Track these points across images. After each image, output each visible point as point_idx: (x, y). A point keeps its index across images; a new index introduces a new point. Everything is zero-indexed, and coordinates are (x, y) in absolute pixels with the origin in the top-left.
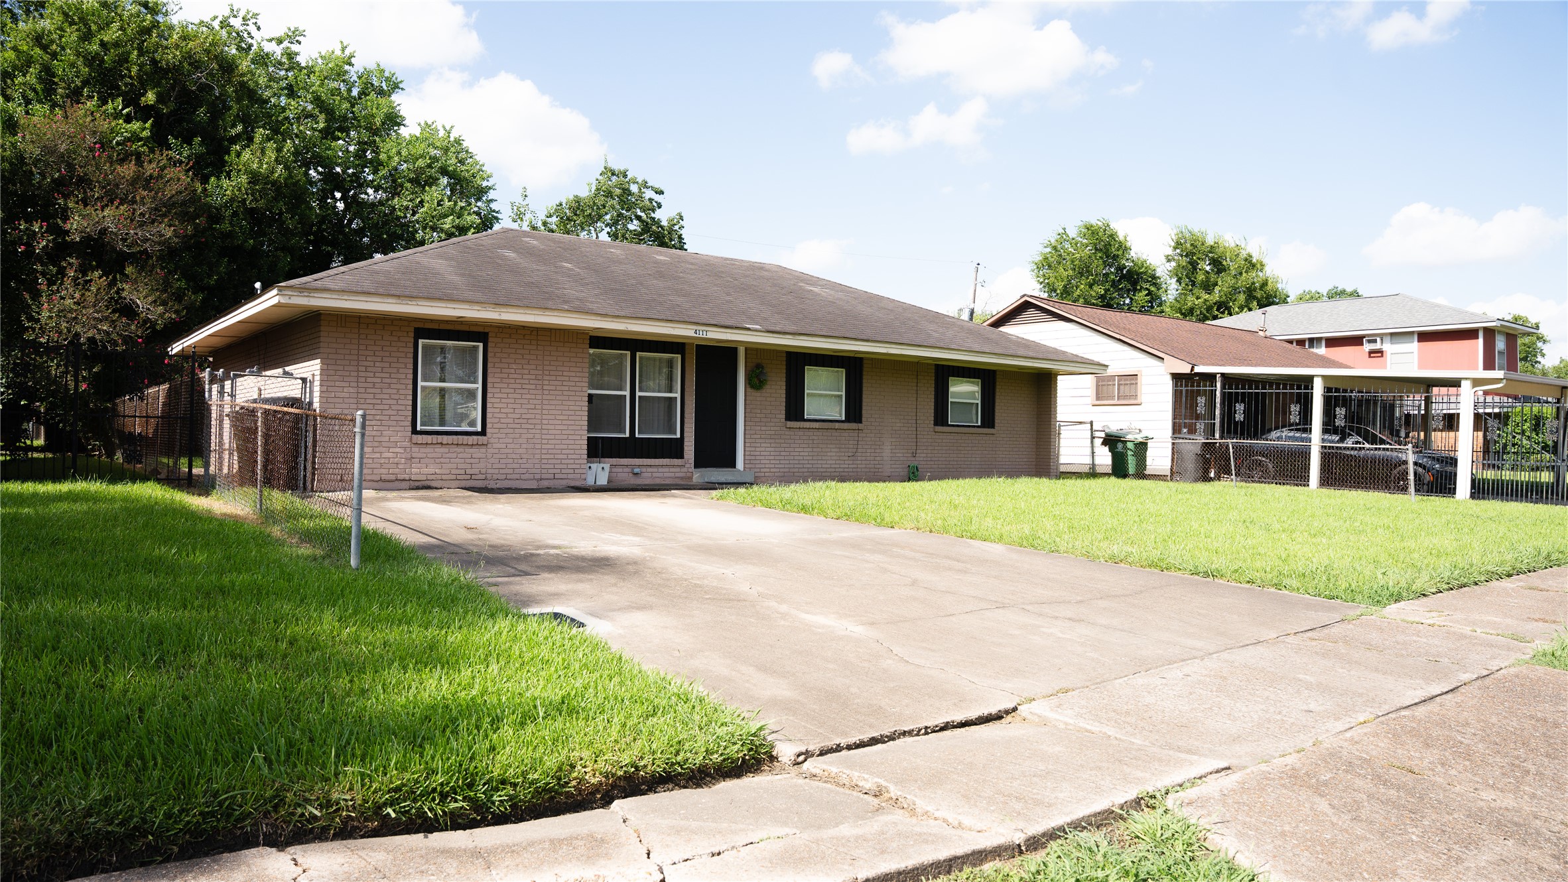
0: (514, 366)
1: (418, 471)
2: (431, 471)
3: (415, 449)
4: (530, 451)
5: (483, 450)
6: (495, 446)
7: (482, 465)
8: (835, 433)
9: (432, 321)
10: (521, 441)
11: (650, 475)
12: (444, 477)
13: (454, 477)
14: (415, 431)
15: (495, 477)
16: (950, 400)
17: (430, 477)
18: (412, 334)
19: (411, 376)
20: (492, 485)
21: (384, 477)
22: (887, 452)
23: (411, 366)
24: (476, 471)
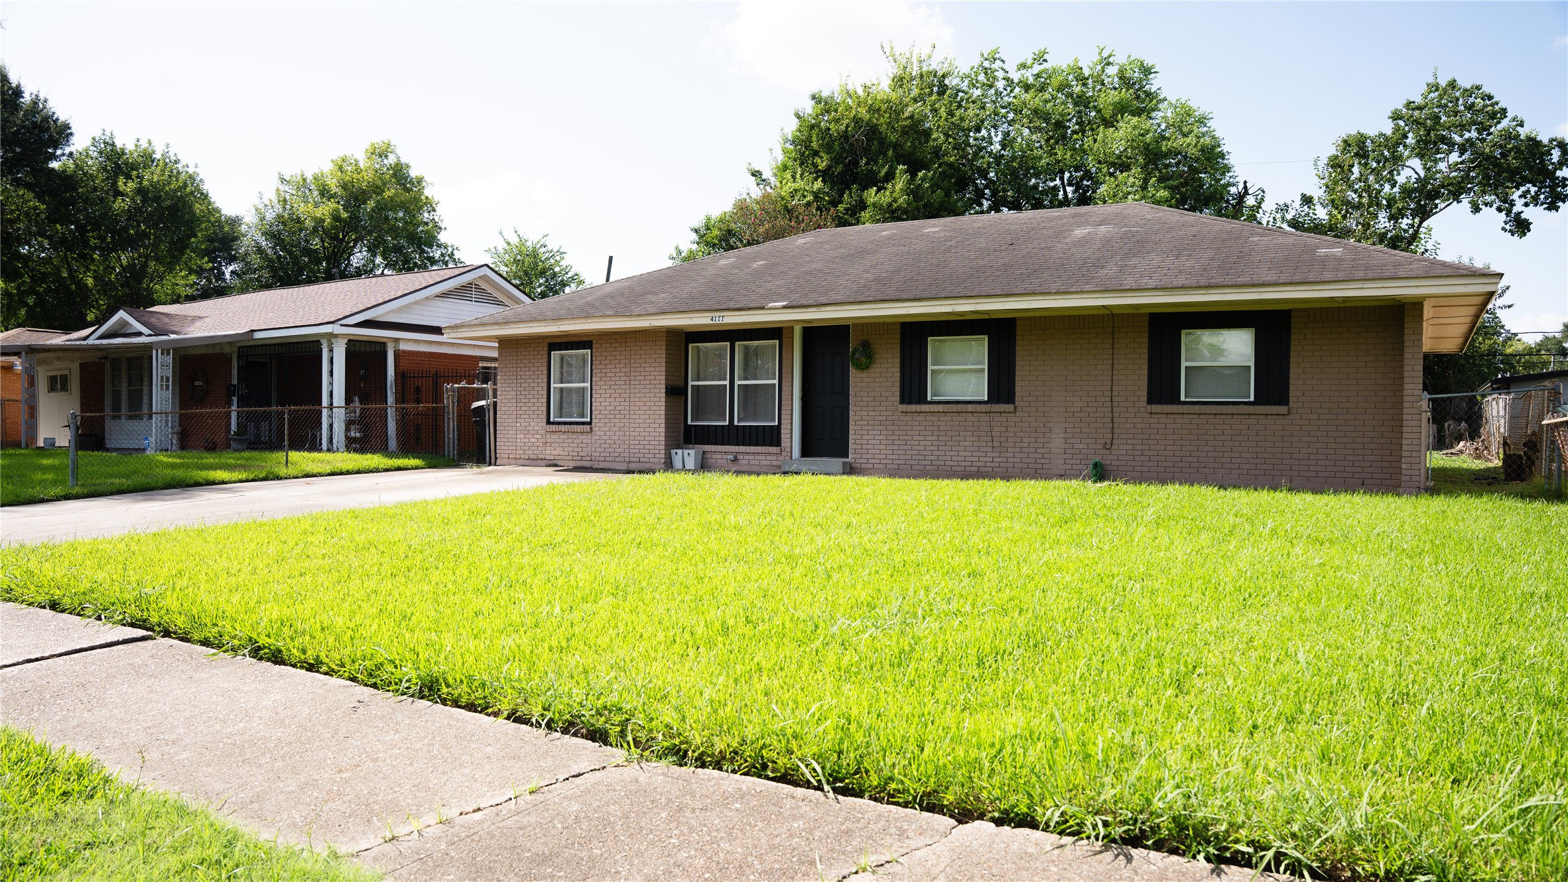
0: (609, 366)
1: (550, 453)
2: (557, 452)
3: (548, 436)
4: (622, 438)
5: (589, 437)
6: (598, 433)
7: (589, 449)
8: (970, 418)
9: (557, 336)
10: (615, 429)
11: (747, 462)
12: (565, 458)
13: (570, 458)
14: (549, 422)
15: (597, 459)
16: (1184, 364)
17: (557, 458)
18: (546, 349)
19: (545, 380)
20: (596, 466)
21: (531, 457)
22: (1057, 441)
23: (545, 373)
24: (584, 454)
